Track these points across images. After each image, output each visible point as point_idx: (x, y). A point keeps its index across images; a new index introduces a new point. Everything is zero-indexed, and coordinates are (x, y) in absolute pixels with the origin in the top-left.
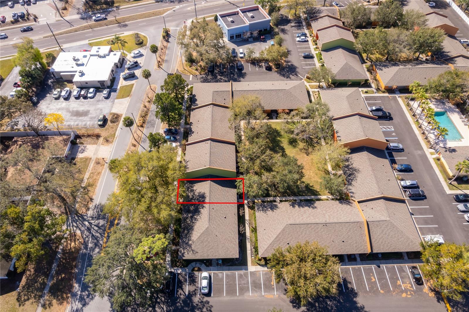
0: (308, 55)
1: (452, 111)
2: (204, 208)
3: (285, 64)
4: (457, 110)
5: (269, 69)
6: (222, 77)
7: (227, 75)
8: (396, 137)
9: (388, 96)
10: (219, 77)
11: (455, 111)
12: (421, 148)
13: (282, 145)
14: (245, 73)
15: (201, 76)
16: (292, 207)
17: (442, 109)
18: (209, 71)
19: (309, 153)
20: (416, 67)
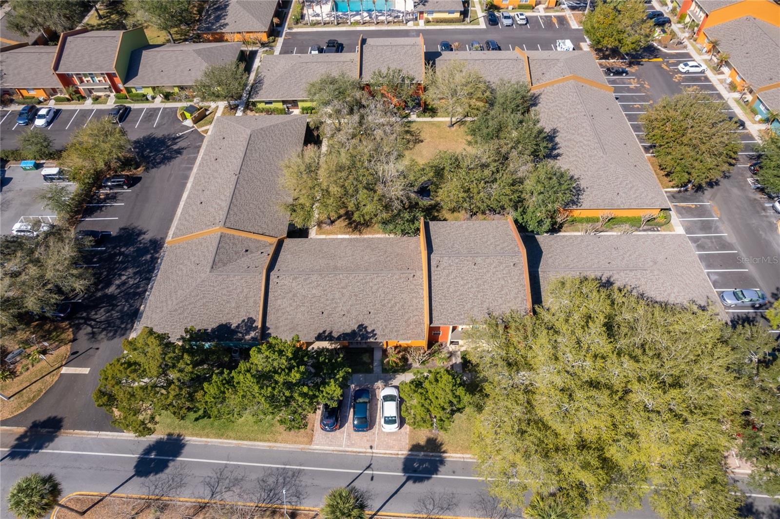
0: (113, 116)
2: (612, 280)
5: (130, 181)
9: (285, 39)
14: (122, 229)
15: (83, 339)
16: (558, 158)
19: (416, 139)
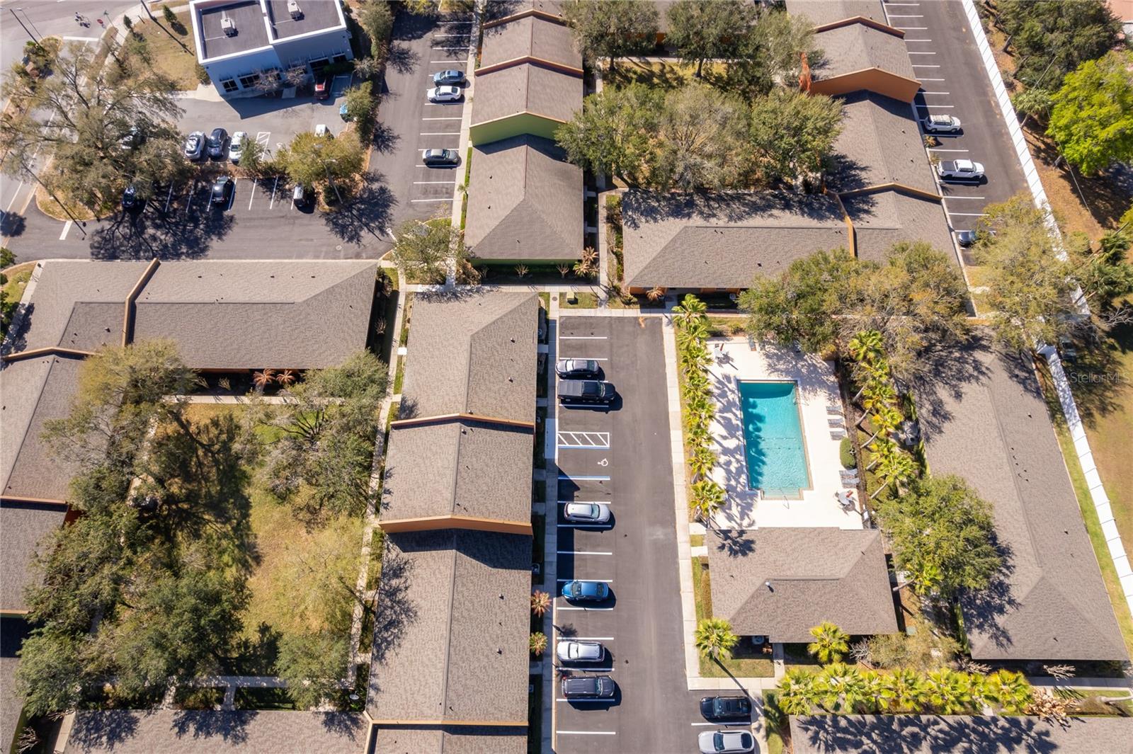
0: (437, 157)
1: (812, 385)
3: (361, 186)
4: (832, 378)
5: (307, 204)
6: (159, 233)
7: (177, 224)
8: (607, 475)
9: (636, 319)
10: (151, 231)
11: (822, 384)
12: (669, 520)
13: (247, 491)
14: (232, 219)
15: (98, 226)
17: (787, 372)
18: (126, 209)
19: (316, 524)
20: (739, 224)
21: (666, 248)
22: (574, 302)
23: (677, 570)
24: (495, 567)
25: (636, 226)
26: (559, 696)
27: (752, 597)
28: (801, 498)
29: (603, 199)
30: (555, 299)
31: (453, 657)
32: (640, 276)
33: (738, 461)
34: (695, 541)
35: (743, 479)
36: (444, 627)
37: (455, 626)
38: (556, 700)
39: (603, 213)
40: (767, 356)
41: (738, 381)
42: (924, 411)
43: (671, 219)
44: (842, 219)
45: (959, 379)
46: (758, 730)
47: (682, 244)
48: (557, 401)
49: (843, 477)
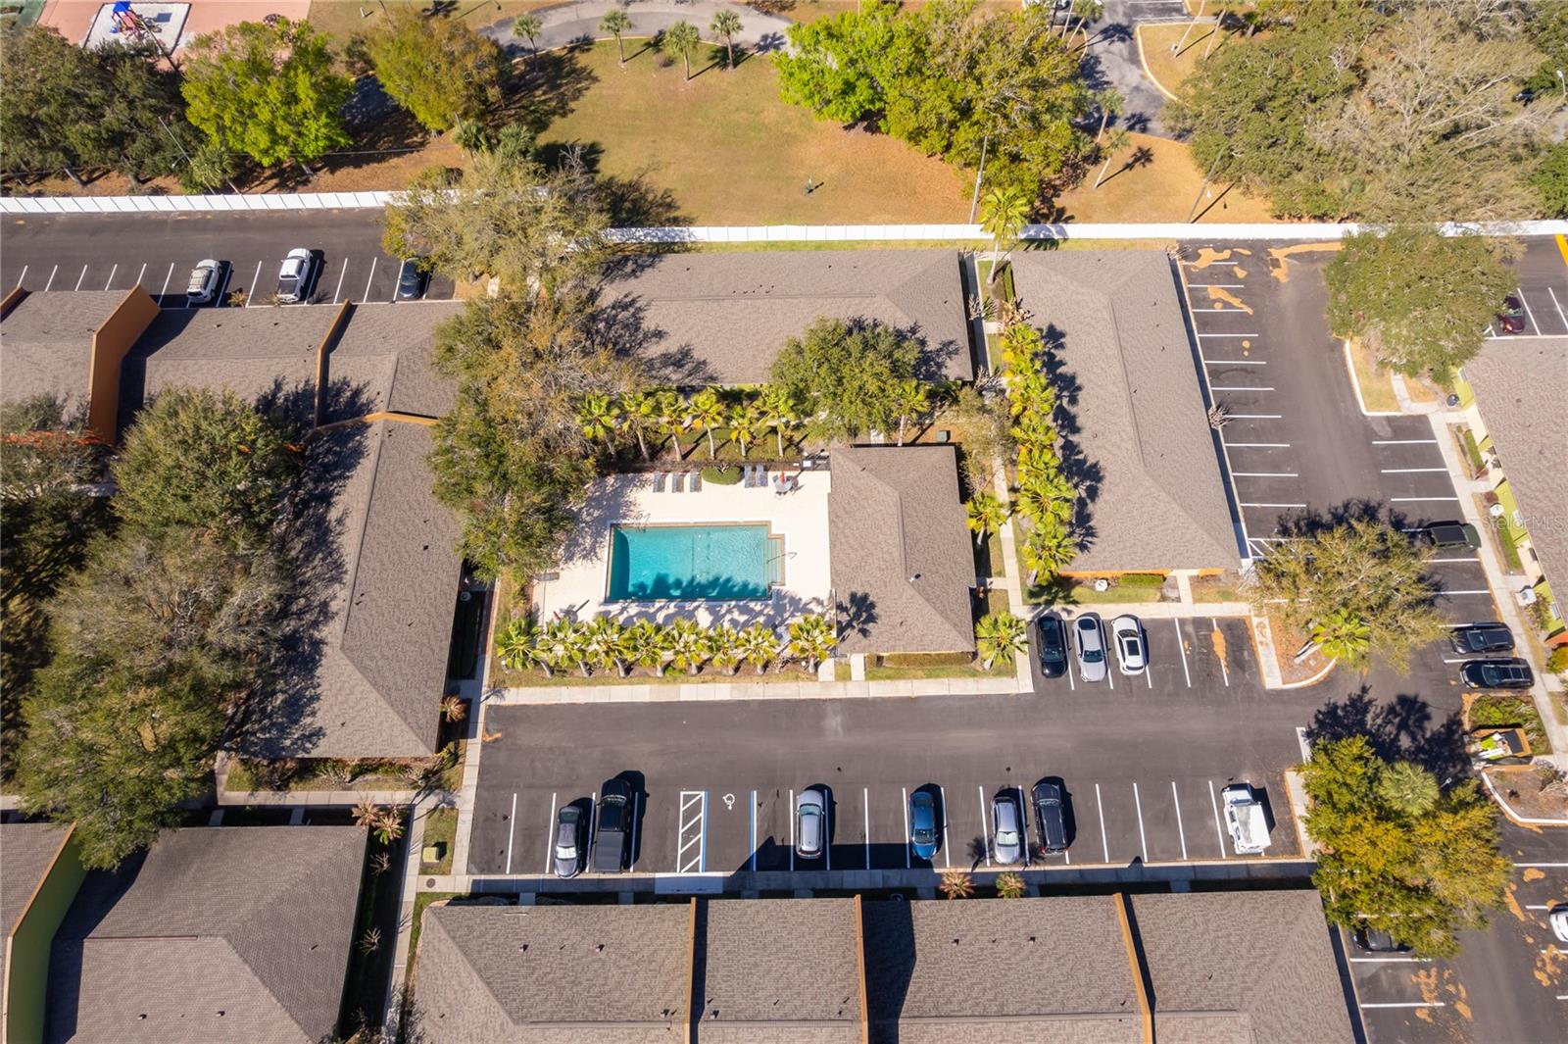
1: (619, 506)
4: (611, 480)
8: (749, 797)
9: (485, 746)
11: (618, 493)
12: (817, 705)
17: (598, 534)
20: (350, 567)
21: (375, 685)
22: (442, 849)
23: (883, 700)
24: (914, 955)
25: (319, 733)
26: (1061, 861)
27: (927, 600)
28: (781, 537)
29: (233, 795)
30: (431, 883)
31: (1055, 1007)
32: (418, 729)
33: (729, 611)
34: (844, 675)
35: (757, 606)
36: (1013, 1028)
37: (1011, 1008)
38: (1066, 863)
39: (266, 797)
40: (569, 558)
41: (608, 601)
42: (674, 377)
43: (319, 672)
44: (367, 426)
45: (637, 329)
46: (1069, 612)
47: (372, 658)
48: (625, 875)
49: (751, 485)
